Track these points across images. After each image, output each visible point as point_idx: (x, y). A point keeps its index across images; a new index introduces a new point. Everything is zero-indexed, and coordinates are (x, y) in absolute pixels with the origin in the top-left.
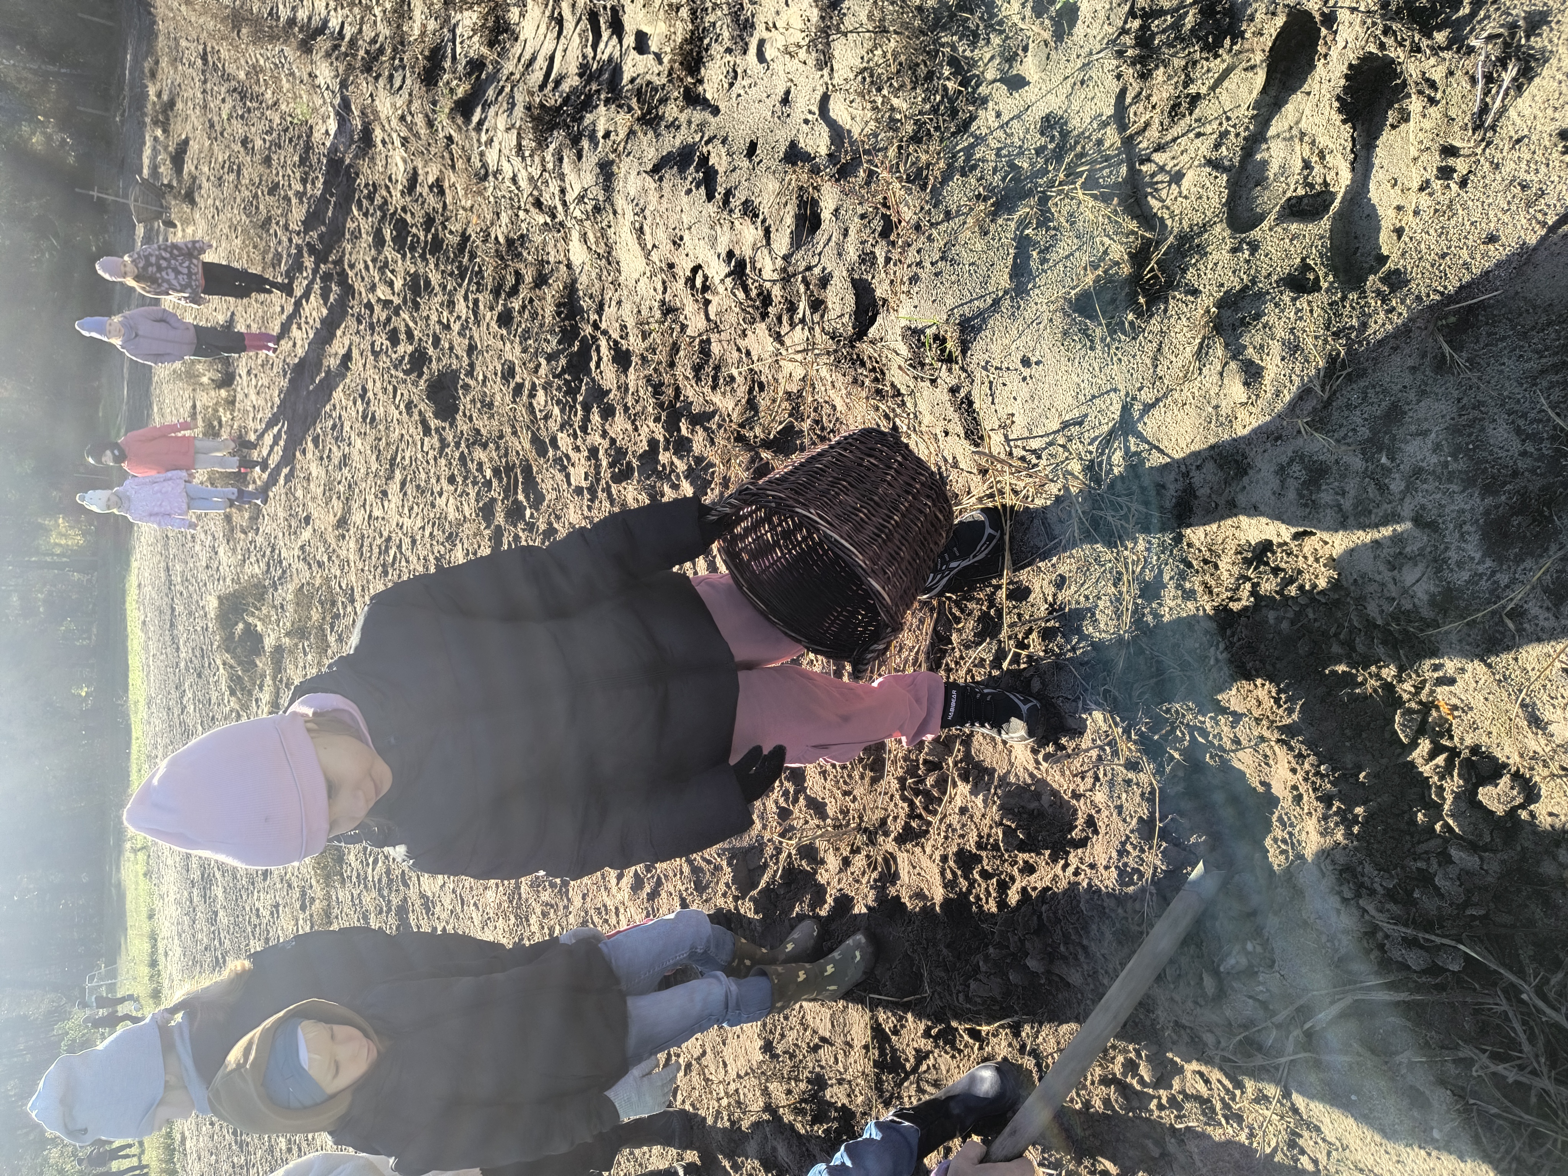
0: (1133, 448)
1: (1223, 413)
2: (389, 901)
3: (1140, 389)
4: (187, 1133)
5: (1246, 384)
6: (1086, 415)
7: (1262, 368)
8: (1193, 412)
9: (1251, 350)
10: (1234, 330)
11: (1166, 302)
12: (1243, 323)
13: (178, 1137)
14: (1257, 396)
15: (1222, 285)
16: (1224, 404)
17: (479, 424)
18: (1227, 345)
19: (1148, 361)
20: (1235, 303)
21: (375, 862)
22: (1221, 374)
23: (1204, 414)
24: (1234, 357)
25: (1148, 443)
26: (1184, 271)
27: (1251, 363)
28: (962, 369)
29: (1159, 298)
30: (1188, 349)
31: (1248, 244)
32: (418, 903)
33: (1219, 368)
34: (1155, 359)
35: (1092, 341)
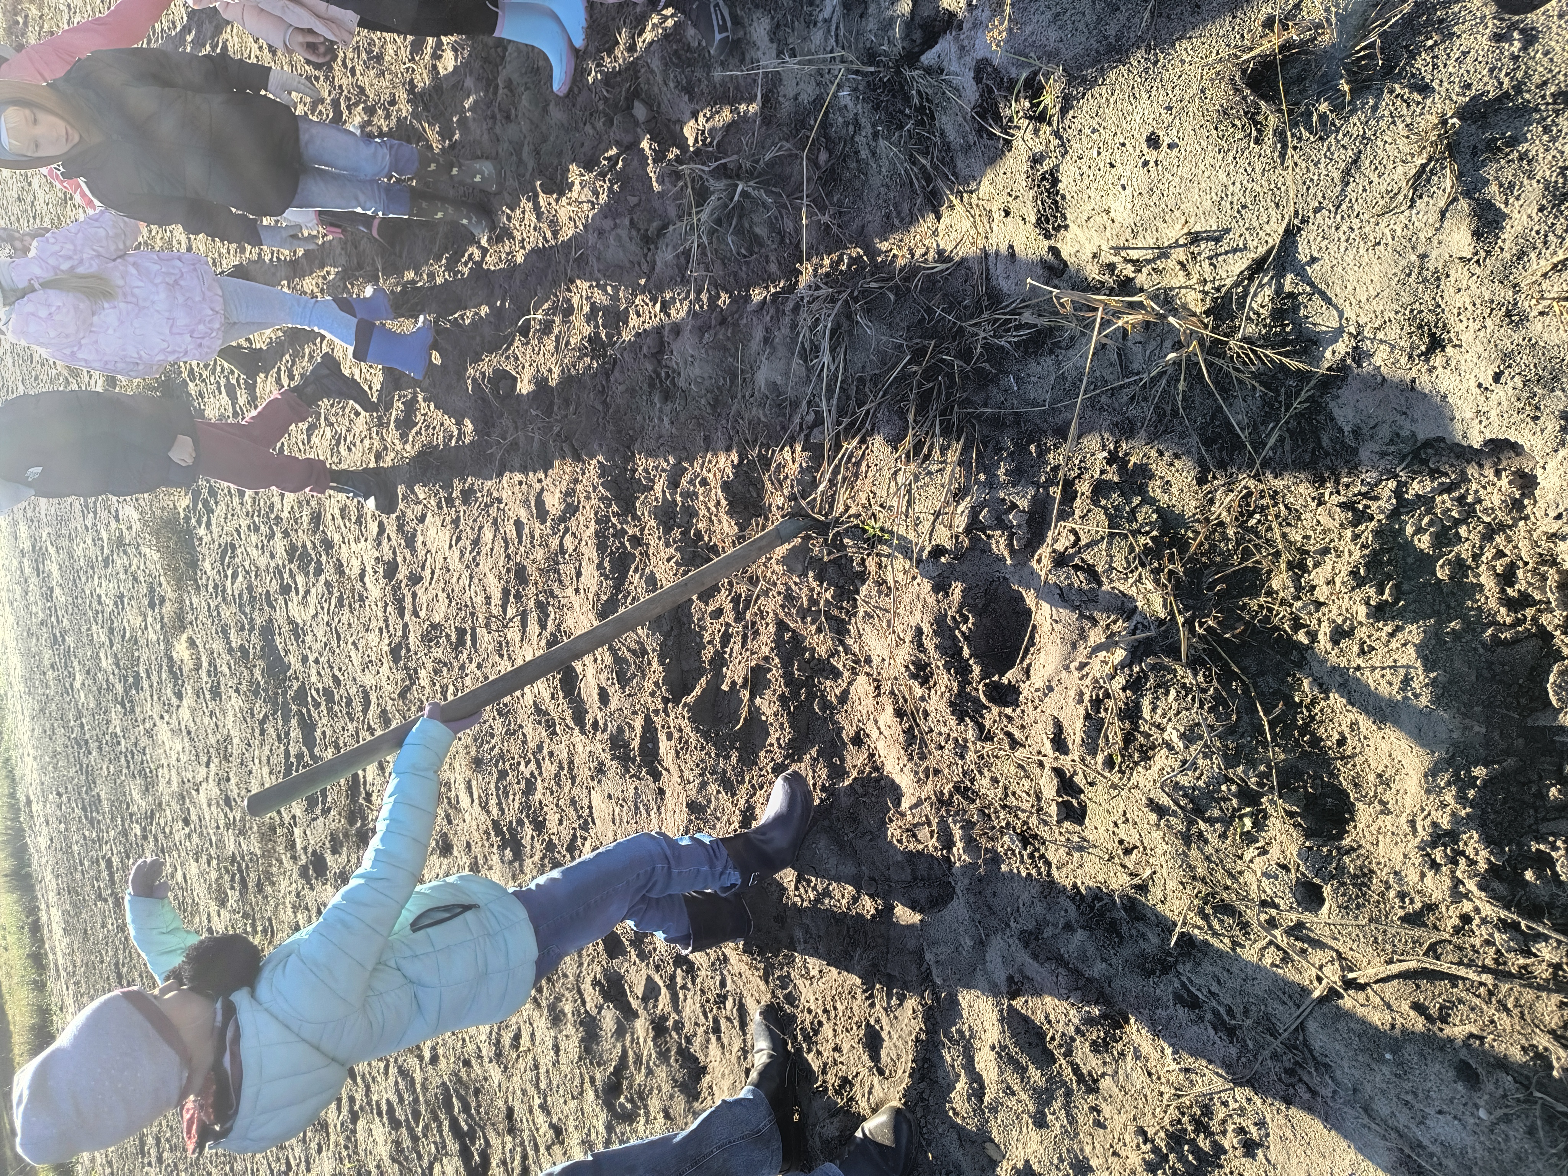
0: (1288, 287)
1: (1431, 265)
2: (252, 619)
3: (1317, 211)
4: (32, 797)
5: (1477, 234)
6: (1228, 231)
7: (1504, 216)
8: (1387, 255)
9: (1494, 188)
10: (1474, 154)
11: (1379, 96)
12: (1492, 148)
13: (23, 799)
14: (1488, 253)
15: (1469, 86)
16: (1434, 254)
17: (364, 82)
18: (1460, 176)
19: (1336, 175)
20: (1484, 116)
21: (235, 576)
22: (1443, 214)
23: (1404, 262)
24: (1467, 194)
25: (1312, 284)
26: (1413, 56)
27: (1489, 205)
28: (1057, 134)
29: (1368, 88)
30: (1400, 169)
31: (1522, 31)
32: (286, 629)
33: (1442, 204)
34: (1347, 173)
35: (1259, 131)
